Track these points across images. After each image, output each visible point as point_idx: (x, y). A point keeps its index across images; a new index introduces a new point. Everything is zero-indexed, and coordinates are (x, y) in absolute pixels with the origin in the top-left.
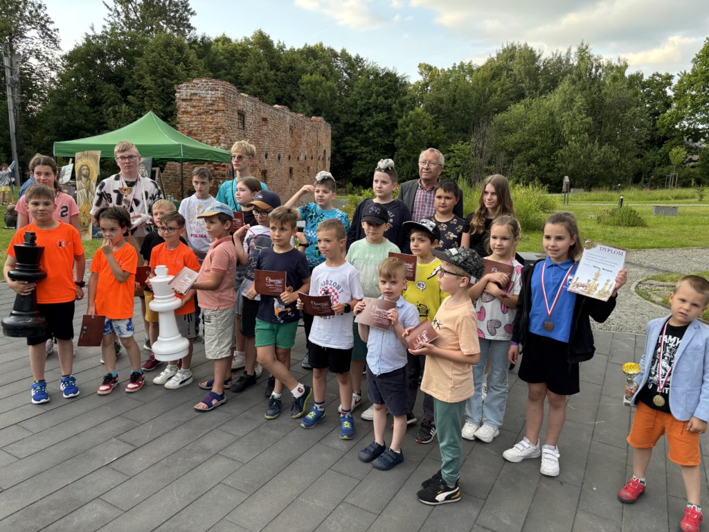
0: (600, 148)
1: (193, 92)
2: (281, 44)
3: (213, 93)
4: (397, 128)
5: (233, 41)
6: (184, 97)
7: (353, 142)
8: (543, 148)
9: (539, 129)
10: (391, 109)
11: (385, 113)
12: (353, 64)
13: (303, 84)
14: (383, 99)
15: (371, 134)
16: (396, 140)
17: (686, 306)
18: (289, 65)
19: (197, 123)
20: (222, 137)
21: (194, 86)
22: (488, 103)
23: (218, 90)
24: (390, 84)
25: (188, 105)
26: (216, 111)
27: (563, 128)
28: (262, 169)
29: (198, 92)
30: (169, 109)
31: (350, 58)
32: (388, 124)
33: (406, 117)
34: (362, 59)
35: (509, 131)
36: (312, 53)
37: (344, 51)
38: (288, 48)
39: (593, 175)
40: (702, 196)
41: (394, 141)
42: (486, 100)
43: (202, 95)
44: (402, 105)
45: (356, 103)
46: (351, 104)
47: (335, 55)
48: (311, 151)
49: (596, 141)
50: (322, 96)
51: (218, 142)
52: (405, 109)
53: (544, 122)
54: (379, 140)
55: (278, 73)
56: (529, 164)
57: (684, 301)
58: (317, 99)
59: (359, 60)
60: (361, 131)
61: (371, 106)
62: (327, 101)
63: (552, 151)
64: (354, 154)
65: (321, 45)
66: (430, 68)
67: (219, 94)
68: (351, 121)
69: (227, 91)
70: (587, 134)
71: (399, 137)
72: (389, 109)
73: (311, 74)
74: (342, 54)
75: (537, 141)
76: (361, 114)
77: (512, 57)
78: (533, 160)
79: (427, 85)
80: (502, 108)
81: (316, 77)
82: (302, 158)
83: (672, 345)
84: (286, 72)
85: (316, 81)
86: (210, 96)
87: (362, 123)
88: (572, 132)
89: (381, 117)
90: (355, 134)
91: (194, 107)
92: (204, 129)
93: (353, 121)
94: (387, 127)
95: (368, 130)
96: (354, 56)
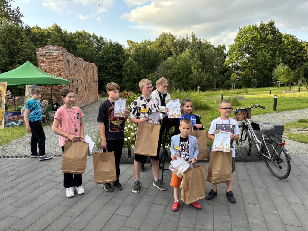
0: (206, 75)
1: (46, 51)
2: (66, 31)
3: (57, 52)
4: (123, 67)
6: (41, 54)
7: (103, 74)
9: (181, 67)
10: (119, 59)
11: (117, 61)
12: (99, 40)
13: (78, 49)
14: (116, 55)
15: (111, 70)
16: (123, 73)
18: (71, 40)
19: (49, 67)
21: (47, 49)
22: (159, 57)
23: (59, 51)
24: (118, 48)
25: (44, 58)
27: (191, 66)
28: (76, 87)
29: (49, 52)
31: (97, 37)
32: (118, 66)
33: (126, 63)
34: (103, 38)
36: (80, 35)
37: (94, 34)
38: (69, 32)
40: (247, 92)
41: (122, 73)
42: (158, 56)
43: (51, 53)
44: (124, 57)
45: (103, 57)
46: (101, 57)
47: (90, 36)
48: (92, 79)
49: (204, 72)
50: (88, 54)
51: (60, 76)
52: (125, 59)
53: (183, 64)
54: (115, 73)
55: (66, 44)
56: (178, 82)
57: (184, 128)
58: (85, 55)
59: (101, 38)
60: (107, 69)
61: (110, 58)
62: (90, 56)
64: (104, 79)
65: (84, 31)
66: (132, 42)
68: (102, 65)
70: (200, 69)
71: (124, 72)
73: (82, 44)
74: (93, 36)
75: (181, 73)
76: (106, 61)
79: (131, 49)
80: (165, 59)
81: (84, 45)
82: (89, 82)
84: (69, 43)
85: (84, 47)
86: (55, 53)
87: (107, 65)
88: (194, 68)
89: (115, 63)
90: (104, 70)
91: (47, 59)
92: (53, 69)
93: (103, 65)
94: (118, 67)
95: (110, 69)
96: (99, 37)
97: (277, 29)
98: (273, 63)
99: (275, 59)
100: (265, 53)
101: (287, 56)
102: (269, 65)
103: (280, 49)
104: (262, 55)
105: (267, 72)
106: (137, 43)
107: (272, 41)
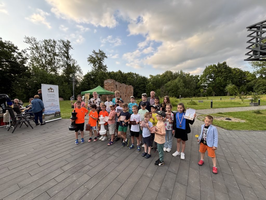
4: (146, 87)
5: (115, 72)
6: (106, 83)
8: (175, 90)
12: (137, 75)
13: (128, 79)
15: (141, 88)
17: (208, 122)
18: (125, 76)
20: (113, 90)
21: (107, 81)
22: (163, 82)
24: (144, 79)
26: (112, 85)
30: (102, 85)
33: (147, 85)
34: (139, 74)
35: (168, 87)
36: (130, 74)
37: (135, 73)
38: (125, 73)
39: (185, 95)
40: (208, 98)
43: (109, 82)
44: (147, 83)
46: (137, 83)
47: (134, 74)
49: (185, 88)
53: (175, 85)
54: (142, 89)
55: (123, 78)
57: (207, 121)
58: (130, 82)
60: (139, 88)
61: (141, 83)
62: (132, 82)
63: (177, 90)
64: (138, 92)
65: (131, 72)
66: (152, 76)
67: (112, 82)
68: (137, 86)
69: (114, 81)
70: (183, 87)
71: (146, 89)
72: (144, 83)
76: (139, 84)
77: (167, 73)
78: (173, 92)
79: (151, 79)
80: (166, 83)
81: (130, 78)
82: (128, 93)
83: (206, 130)
87: (139, 86)
88: (180, 87)
89: (143, 85)
92: (109, 88)
94: (144, 87)
96: (137, 74)
97: (228, 66)
98: (226, 83)
99: (227, 81)
100: (220, 78)
101: (234, 80)
102: (223, 85)
103: (230, 76)
104: (219, 79)
105: (222, 88)
106: (154, 76)
107: (225, 72)
